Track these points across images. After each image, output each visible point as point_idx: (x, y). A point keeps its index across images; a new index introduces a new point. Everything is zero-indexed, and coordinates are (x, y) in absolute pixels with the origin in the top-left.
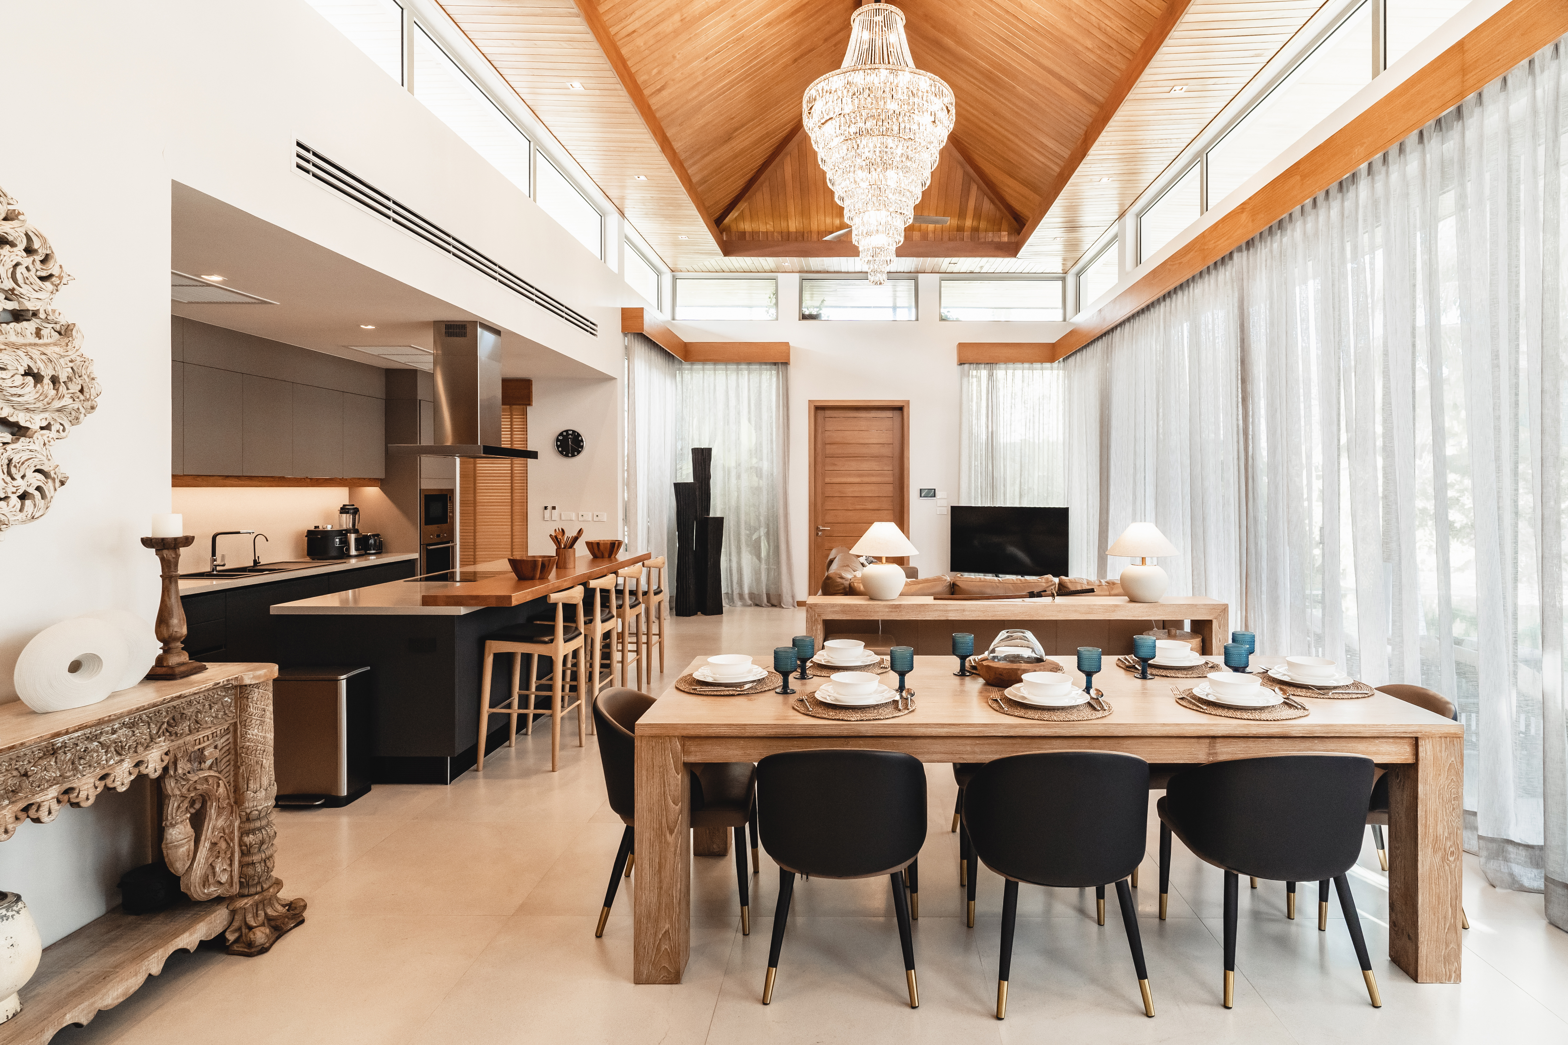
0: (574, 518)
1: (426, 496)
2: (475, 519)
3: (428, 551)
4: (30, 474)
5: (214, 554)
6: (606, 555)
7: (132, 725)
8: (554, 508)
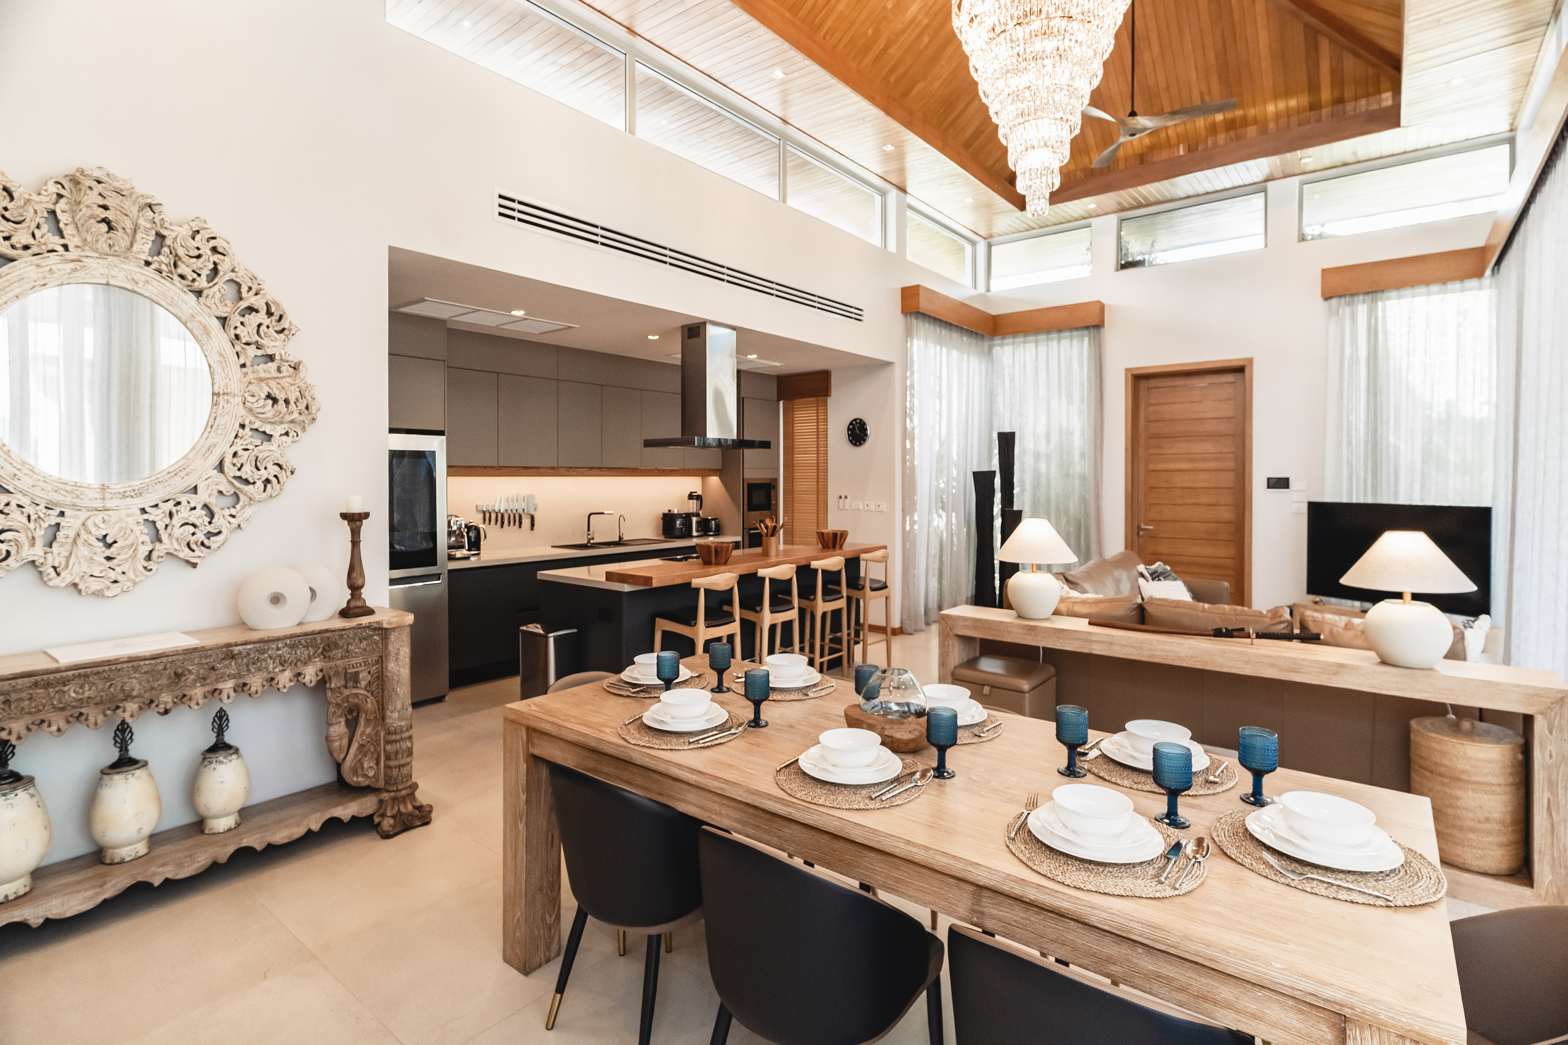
0: (861, 508)
1: (749, 485)
2: (793, 507)
3: (751, 535)
4: (270, 466)
5: (589, 530)
6: (831, 545)
7: (293, 647)
8: (846, 497)
